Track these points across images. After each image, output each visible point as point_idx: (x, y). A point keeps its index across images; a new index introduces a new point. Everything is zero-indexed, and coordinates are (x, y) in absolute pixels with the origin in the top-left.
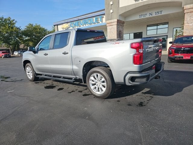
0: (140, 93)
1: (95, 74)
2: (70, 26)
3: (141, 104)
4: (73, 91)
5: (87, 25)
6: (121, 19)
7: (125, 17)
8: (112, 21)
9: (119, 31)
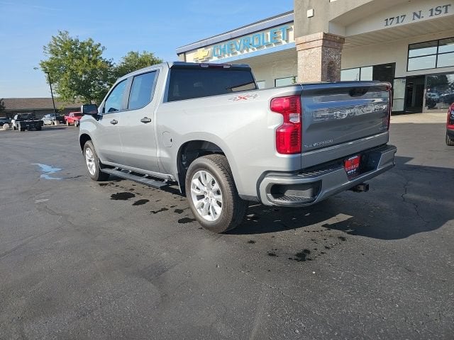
0: (318, 226)
1: (200, 172)
2: (214, 54)
3: (302, 256)
4: (162, 210)
5: (251, 50)
6: (334, 32)
7: (347, 27)
8: (312, 37)
9: (327, 62)
